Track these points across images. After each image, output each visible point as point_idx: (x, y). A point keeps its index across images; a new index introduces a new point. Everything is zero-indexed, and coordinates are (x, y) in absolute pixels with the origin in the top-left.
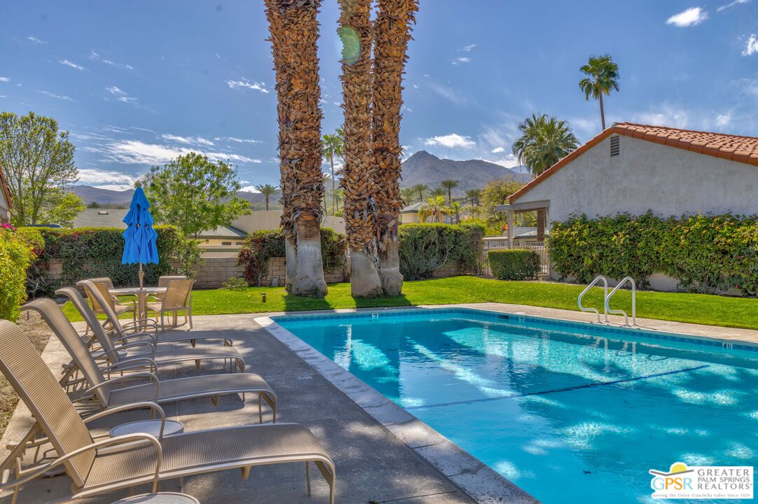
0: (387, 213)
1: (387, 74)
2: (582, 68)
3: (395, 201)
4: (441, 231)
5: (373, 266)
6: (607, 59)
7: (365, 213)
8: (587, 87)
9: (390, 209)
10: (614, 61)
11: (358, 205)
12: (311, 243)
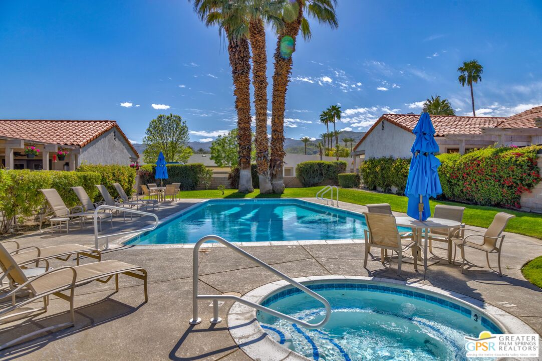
0: (277, 158)
1: (277, 98)
2: (459, 69)
3: (280, 153)
4: (320, 165)
5: (267, 180)
6: (475, 63)
7: (262, 158)
8: (462, 79)
9: (278, 156)
10: (479, 63)
11: (259, 155)
12: (245, 171)
